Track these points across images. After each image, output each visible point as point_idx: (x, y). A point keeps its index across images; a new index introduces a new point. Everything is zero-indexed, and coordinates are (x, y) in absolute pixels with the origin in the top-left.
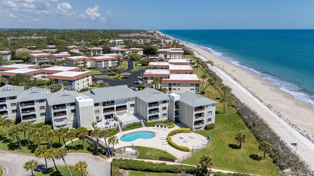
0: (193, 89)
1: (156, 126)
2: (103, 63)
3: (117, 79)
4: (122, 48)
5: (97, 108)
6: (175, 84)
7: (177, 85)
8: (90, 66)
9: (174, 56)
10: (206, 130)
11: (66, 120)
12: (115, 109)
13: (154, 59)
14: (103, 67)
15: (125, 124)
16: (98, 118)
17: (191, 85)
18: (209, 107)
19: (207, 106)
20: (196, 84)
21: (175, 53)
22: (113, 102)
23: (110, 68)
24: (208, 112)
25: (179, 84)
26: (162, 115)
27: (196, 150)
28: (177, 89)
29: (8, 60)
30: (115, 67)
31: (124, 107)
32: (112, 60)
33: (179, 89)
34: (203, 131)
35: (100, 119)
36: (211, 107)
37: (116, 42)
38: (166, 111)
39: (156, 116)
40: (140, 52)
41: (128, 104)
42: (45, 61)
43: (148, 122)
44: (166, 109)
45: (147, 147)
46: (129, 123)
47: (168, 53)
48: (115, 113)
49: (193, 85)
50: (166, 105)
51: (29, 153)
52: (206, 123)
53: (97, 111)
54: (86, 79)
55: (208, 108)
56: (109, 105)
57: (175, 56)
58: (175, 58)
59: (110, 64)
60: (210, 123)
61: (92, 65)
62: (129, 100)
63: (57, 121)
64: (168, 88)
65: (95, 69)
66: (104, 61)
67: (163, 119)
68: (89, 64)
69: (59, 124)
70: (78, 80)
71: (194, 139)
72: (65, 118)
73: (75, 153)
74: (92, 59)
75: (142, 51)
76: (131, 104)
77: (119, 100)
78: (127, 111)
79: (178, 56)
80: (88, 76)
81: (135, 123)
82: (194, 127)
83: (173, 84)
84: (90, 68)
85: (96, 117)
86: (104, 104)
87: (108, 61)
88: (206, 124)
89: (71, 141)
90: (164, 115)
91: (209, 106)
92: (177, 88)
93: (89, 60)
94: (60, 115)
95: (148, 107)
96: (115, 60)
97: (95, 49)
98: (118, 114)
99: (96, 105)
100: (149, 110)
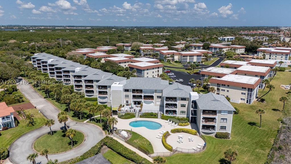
0: (245, 94)
1: (169, 120)
2: (188, 58)
3: (189, 73)
4: (224, 45)
5: (127, 93)
6: (224, 85)
7: (226, 86)
8: (178, 60)
9: (274, 56)
10: (216, 137)
11: (107, 98)
12: (143, 97)
13: (245, 57)
14: (188, 61)
15: (143, 111)
16: (127, 102)
17: (243, 88)
18: (224, 114)
19: (220, 112)
20: (248, 88)
21: (276, 53)
22: (141, 91)
23: (194, 63)
24: (222, 119)
25: (228, 86)
26: (180, 112)
27: (180, 153)
28: (226, 91)
29: (129, 51)
30: (200, 62)
31: (152, 97)
32: (197, 56)
33: (228, 91)
34: (213, 138)
35: (129, 103)
36: (225, 114)
37: (225, 39)
38: (185, 109)
39: (175, 112)
40: (240, 50)
41: (155, 95)
42: (148, 53)
43: (165, 115)
44: (185, 106)
45: (141, 136)
46: (147, 112)
47: (268, 52)
48: (143, 100)
49: (245, 88)
50: (186, 103)
51: (70, 116)
52: (218, 130)
53: (127, 96)
54: (157, 70)
55: (222, 114)
56: (138, 93)
57: (276, 57)
58: (276, 58)
59: (195, 59)
60: (223, 131)
61: (179, 59)
62: (156, 91)
63: (100, 98)
64: (216, 88)
65: (180, 62)
66: (190, 56)
67: (182, 116)
68: (176, 58)
69: (102, 101)
70: (148, 70)
71: (191, 142)
72: (106, 97)
73: (94, 125)
74: (180, 54)
75: (244, 49)
76: (157, 95)
77: (147, 90)
78: (154, 101)
79: (281, 56)
80: (158, 68)
81: (152, 113)
82: (201, 130)
83: (222, 85)
84: (176, 62)
85: (126, 101)
86: (134, 91)
87: (193, 56)
88: (218, 132)
89: (100, 116)
90: (183, 112)
91: (222, 112)
92: (226, 89)
93: (176, 54)
94: (104, 94)
95: (165, 101)
96: (201, 56)
97: (196, 45)
98: (145, 102)
99: (126, 90)
100: (166, 104)
